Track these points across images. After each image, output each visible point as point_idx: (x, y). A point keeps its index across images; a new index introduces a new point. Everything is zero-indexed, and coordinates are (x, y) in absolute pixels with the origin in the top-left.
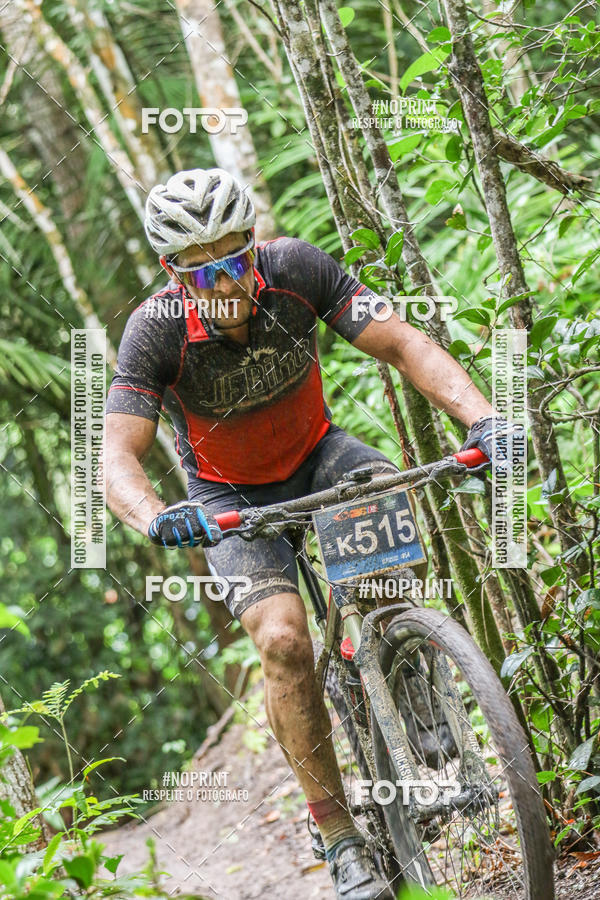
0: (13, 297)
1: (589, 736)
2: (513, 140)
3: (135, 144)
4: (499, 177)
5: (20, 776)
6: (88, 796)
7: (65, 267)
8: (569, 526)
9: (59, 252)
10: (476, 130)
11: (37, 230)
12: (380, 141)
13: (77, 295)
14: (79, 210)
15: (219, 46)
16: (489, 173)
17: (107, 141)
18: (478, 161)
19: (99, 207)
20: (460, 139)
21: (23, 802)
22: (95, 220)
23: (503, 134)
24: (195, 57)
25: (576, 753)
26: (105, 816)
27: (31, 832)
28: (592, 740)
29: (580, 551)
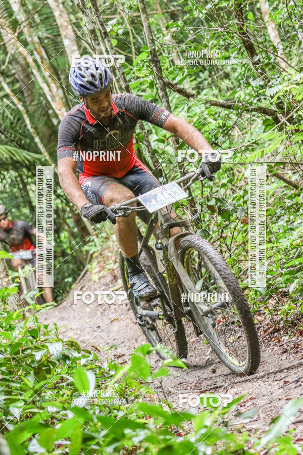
0: (11, 131)
1: (202, 277)
2: (171, 81)
3: (49, 80)
4: (166, 94)
5: (16, 296)
6: (36, 304)
7: (28, 121)
8: (193, 209)
9: (25, 116)
10: (158, 79)
11: (18, 108)
12: (127, 83)
13: (32, 130)
14: (32, 101)
15: (75, 48)
16: (163, 93)
17: (40, 80)
18: (159, 89)
19: (39, 100)
20: (154, 81)
21: (17, 305)
22: (38, 104)
23: (167, 80)
24: (68, 51)
25: (197, 283)
26: (44, 309)
27: (20, 316)
28: (203, 278)
29: (197, 217)
